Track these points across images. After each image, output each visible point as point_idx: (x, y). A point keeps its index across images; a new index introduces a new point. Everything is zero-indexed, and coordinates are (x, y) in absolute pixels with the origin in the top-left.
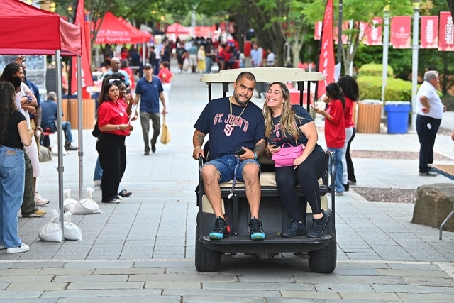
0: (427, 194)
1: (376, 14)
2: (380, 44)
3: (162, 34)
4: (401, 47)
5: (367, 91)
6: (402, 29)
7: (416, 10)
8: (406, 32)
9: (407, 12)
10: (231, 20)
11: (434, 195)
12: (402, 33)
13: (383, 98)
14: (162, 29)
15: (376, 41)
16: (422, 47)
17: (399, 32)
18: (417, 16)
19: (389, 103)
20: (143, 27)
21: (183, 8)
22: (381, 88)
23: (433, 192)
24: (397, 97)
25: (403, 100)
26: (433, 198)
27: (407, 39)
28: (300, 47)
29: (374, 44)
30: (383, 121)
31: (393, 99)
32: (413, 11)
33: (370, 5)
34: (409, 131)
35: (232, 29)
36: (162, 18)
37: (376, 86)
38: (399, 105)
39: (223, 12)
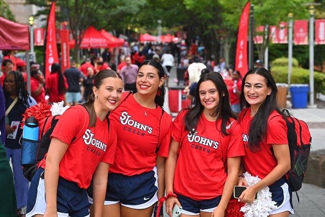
0: (313, 158)
1: (282, 19)
2: (286, 42)
3: (136, 41)
4: (301, 43)
5: (278, 78)
6: (301, 30)
7: (311, 16)
8: (304, 32)
9: (305, 17)
10: (185, 29)
11: (318, 159)
12: (301, 33)
13: (289, 82)
14: (136, 38)
15: (283, 40)
16: (316, 43)
17: (299, 32)
18: (312, 20)
19: (293, 85)
20: (121, 36)
21: (152, 23)
22: (287, 75)
23: (318, 157)
24: (299, 81)
25: (303, 83)
26: (318, 162)
27: (305, 37)
28: (230, 46)
29: (282, 42)
30: (289, 99)
31: (296, 82)
32: (309, 17)
33: (276, 13)
34: (309, 106)
35: (185, 36)
36: (136, 30)
37: (284, 74)
38: (301, 87)
39: (178, 24)
